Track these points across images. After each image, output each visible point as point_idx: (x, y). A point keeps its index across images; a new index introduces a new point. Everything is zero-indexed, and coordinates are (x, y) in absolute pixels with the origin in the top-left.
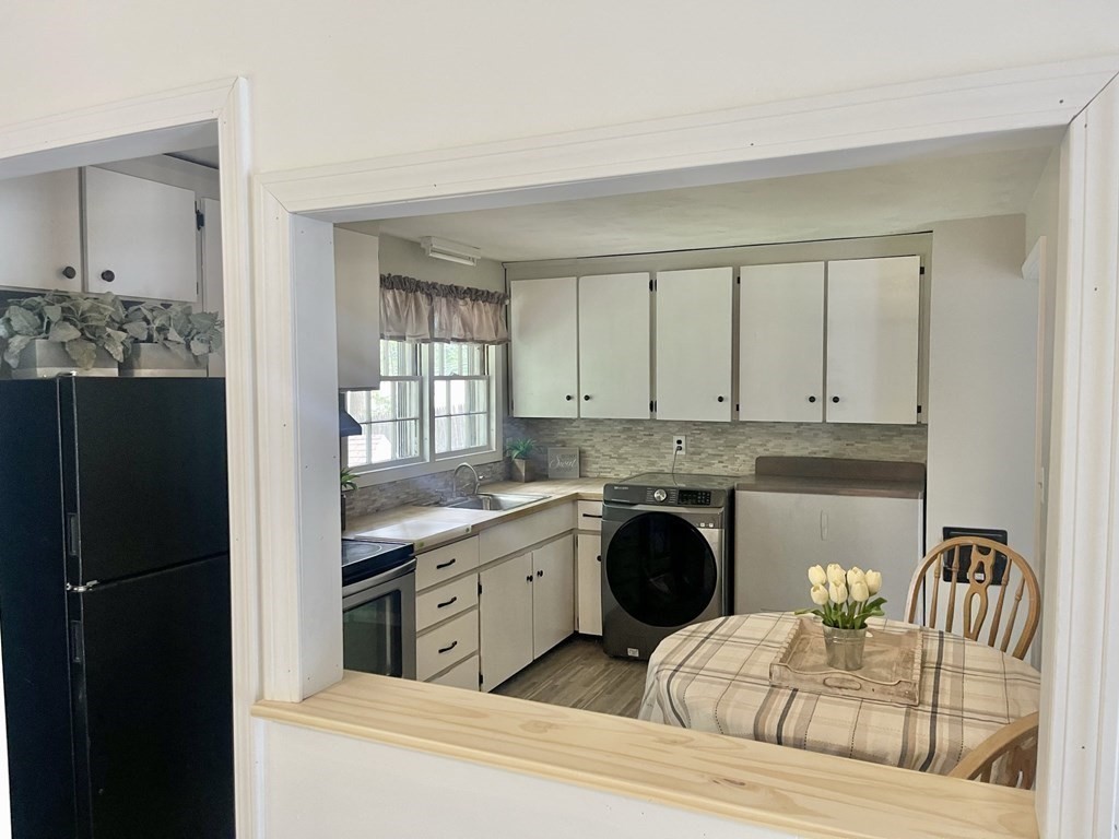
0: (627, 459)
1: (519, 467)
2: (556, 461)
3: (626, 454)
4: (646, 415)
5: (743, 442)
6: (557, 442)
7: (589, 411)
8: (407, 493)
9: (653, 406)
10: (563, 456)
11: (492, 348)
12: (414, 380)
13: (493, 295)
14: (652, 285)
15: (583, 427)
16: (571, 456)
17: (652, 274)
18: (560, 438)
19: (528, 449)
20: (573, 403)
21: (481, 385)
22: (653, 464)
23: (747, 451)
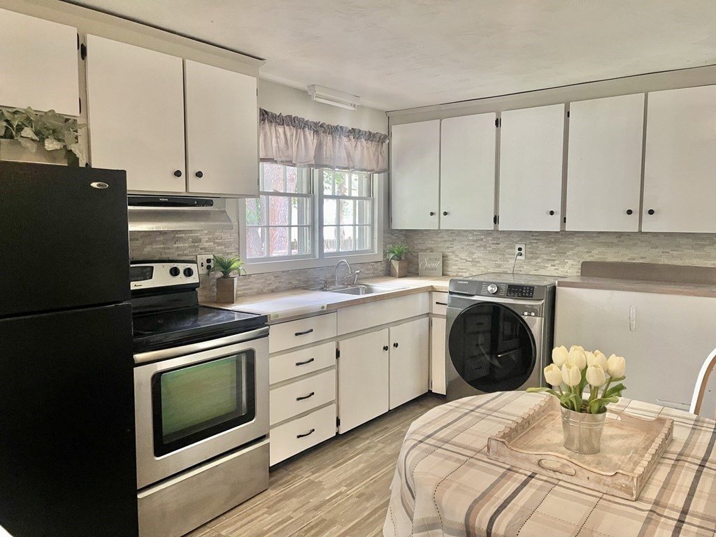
0: (478, 262)
1: (395, 266)
2: (425, 262)
3: (479, 258)
4: (491, 226)
5: (572, 249)
6: (427, 249)
7: (447, 223)
8: (299, 280)
9: (496, 220)
10: (430, 259)
11: (376, 175)
12: (308, 197)
13: (374, 135)
14: (498, 123)
15: (446, 237)
16: (436, 259)
17: (499, 114)
18: (429, 246)
19: (401, 253)
20: (435, 218)
21: (367, 204)
22: (499, 266)
23: (575, 257)
